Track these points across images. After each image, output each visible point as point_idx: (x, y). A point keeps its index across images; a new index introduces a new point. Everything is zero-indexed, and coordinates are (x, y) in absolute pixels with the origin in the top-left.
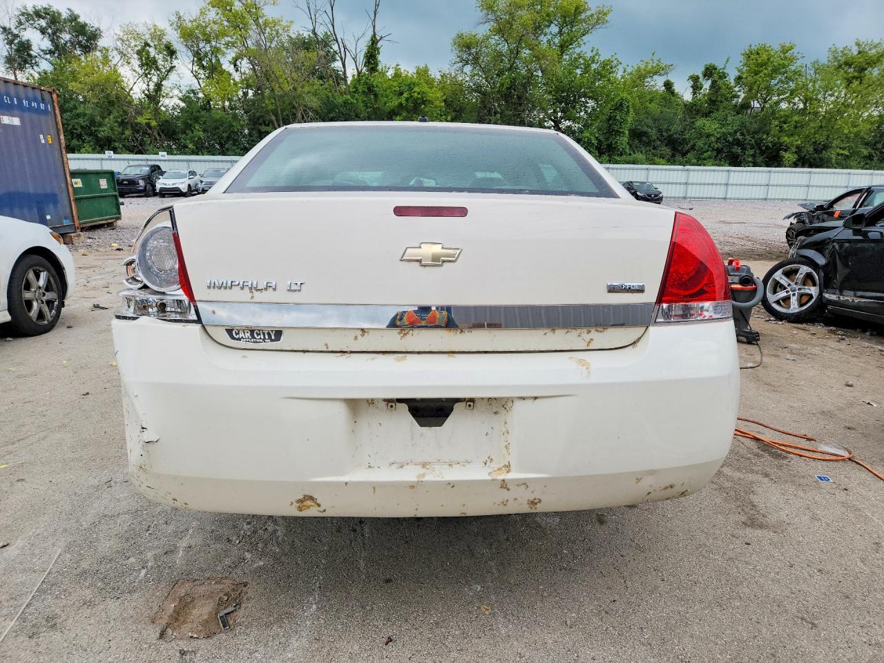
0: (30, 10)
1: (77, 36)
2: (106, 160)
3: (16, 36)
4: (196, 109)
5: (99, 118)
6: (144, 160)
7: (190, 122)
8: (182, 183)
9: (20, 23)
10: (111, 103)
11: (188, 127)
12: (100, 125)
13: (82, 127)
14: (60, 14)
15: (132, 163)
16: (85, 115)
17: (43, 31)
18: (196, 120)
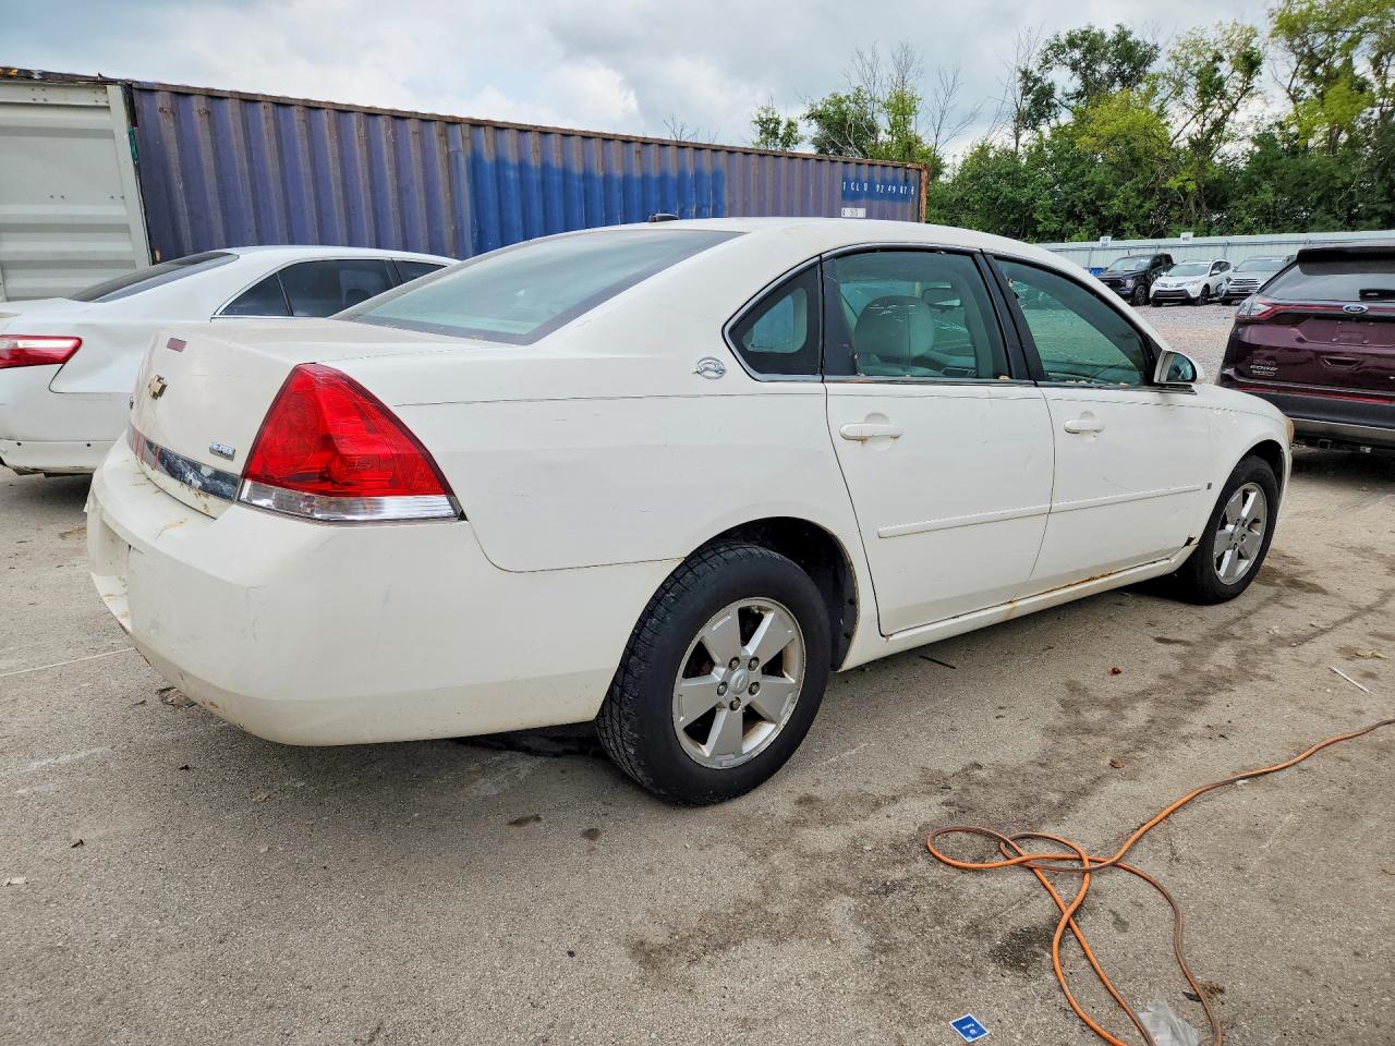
0: (1063, 40)
1: (1120, 64)
2: (1098, 249)
3: (1036, 80)
4: (1274, 155)
5: (1110, 186)
6: (1154, 247)
7: (1255, 177)
8: (1194, 283)
9: (1046, 61)
10: (1136, 162)
11: (1252, 186)
12: (1111, 197)
13: (1085, 203)
14: (1103, 36)
15: (1133, 253)
16: (1093, 183)
17: (1074, 66)
18: (1268, 173)
